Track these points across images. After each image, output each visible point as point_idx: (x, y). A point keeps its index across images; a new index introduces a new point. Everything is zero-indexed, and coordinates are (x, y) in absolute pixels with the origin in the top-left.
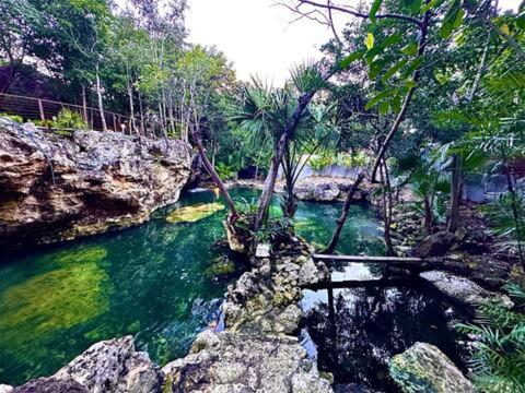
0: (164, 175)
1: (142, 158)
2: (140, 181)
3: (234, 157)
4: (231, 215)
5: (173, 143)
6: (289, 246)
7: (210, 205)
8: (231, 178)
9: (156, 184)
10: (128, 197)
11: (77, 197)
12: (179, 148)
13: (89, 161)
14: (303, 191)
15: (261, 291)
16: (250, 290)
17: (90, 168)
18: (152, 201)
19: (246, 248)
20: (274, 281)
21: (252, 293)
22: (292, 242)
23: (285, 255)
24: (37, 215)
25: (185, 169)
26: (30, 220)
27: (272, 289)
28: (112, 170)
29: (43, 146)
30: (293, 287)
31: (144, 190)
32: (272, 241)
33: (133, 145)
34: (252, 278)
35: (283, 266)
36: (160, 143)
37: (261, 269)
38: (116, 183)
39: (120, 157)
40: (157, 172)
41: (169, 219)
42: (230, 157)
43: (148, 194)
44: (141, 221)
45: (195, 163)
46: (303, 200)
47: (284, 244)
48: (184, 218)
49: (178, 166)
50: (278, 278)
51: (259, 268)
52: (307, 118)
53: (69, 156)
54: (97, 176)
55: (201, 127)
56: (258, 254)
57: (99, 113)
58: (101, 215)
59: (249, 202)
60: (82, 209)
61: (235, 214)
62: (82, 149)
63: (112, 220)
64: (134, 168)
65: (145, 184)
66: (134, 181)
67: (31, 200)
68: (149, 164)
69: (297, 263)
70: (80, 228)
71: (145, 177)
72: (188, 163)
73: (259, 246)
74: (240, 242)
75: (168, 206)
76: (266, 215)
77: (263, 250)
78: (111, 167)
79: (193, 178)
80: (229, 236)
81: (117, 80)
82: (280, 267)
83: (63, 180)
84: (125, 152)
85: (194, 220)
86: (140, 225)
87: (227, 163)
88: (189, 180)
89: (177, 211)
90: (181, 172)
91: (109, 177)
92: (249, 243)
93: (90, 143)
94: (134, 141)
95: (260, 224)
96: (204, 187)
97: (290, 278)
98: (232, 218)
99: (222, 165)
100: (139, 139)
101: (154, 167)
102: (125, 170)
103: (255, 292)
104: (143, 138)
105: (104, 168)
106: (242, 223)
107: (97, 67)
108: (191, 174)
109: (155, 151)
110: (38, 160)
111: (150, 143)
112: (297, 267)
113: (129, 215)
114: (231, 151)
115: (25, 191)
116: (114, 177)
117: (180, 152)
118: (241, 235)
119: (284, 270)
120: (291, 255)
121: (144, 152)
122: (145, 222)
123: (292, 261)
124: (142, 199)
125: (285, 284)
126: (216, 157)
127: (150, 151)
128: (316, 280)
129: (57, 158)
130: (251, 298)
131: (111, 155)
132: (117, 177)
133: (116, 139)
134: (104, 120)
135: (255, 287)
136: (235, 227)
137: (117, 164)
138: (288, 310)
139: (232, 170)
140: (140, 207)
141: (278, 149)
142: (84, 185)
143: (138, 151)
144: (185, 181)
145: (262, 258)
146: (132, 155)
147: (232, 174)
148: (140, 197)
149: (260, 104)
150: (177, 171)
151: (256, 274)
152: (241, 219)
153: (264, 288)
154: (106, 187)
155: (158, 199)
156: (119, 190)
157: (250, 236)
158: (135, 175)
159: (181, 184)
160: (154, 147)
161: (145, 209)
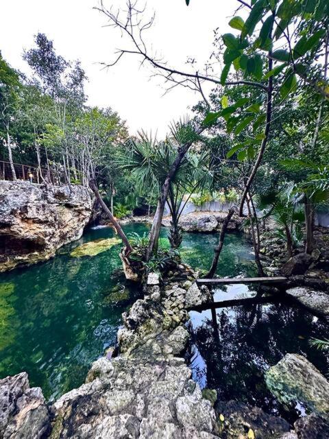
0: (68, 216)
1: (49, 202)
2: (46, 222)
3: (130, 198)
4: (125, 248)
5: (75, 188)
6: (176, 273)
7: (109, 239)
8: (128, 216)
9: (61, 224)
10: (36, 236)
12: (81, 193)
14: (188, 224)
15: (152, 316)
16: (142, 316)
18: (57, 239)
19: (140, 276)
20: (163, 306)
21: (144, 319)
22: (178, 269)
23: (173, 281)
25: (87, 210)
27: (162, 313)
28: (20, 214)
30: (180, 310)
31: (50, 230)
32: (161, 270)
33: (40, 192)
34: (143, 305)
35: (172, 291)
36: (64, 189)
37: (152, 295)
38: (24, 225)
40: (62, 213)
41: (72, 254)
42: (126, 198)
43: (54, 233)
44: (47, 257)
45: (96, 205)
46: (188, 232)
47: (172, 272)
49: (81, 208)
50: (167, 303)
51: (150, 294)
52: (186, 165)
54: (6, 220)
55: (96, 174)
56: (149, 282)
57: (10, 165)
58: (10, 254)
59: (142, 236)
61: (128, 248)
63: (20, 258)
64: (41, 211)
65: (51, 225)
66: (40, 222)
68: (54, 207)
69: (184, 288)
71: (50, 219)
72: (89, 204)
73: (150, 275)
74: (134, 272)
75: (73, 242)
76: (155, 247)
77: (153, 278)
78: (19, 211)
79: (95, 216)
80: (124, 266)
81: (26, 137)
82: (168, 293)
84: (33, 197)
85: (96, 254)
86: (46, 261)
87: (123, 203)
88: (91, 219)
89: (81, 247)
90: (84, 213)
91: (17, 220)
92: (142, 272)
94: (41, 188)
95: (151, 255)
96: (104, 224)
97: (178, 302)
98: (126, 251)
99: (119, 205)
100: (46, 186)
101: (60, 209)
102: (32, 213)
103: (146, 318)
104: (50, 185)
105: (13, 212)
106: (135, 255)
107: (8, 127)
108: (92, 213)
109: (59, 195)
111: (55, 189)
112: (184, 291)
114: (127, 193)
116: (23, 220)
117: (82, 195)
118: (135, 265)
119: (172, 295)
120: (179, 281)
121: (50, 197)
122: (51, 258)
123: (179, 286)
124: (48, 238)
125: (174, 307)
126: (114, 198)
127: (55, 196)
128: (200, 302)
130: (143, 323)
131: (20, 201)
132: (25, 220)
133: (25, 186)
134: (13, 171)
135: (146, 313)
136: (129, 259)
137: (25, 209)
138: (176, 332)
139: (128, 209)
140: (45, 244)
141: (163, 191)
143: (45, 197)
144: (87, 220)
145: (152, 285)
146: (39, 200)
147: (128, 212)
148: (46, 236)
149: (146, 154)
150: (80, 212)
151: (147, 300)
152: (135, 251)
153: (154, 313)
154: (14, 229)
155: (63, 237)
156: (26, 231)
157: (142, 266)
158: (41, 218)
159: (84, 223)
160: (59, 192)
161: (51, 247)
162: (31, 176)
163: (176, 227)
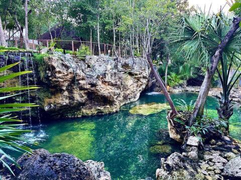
0: (130, 81)
1: (118, 71)
2: (116, 85)
3: (184, 67)
4: (171, 111)
5: (137, 60)
6: (220, 143)
7: (160, 104)
8: (181, 85)
9: (125, 88)
10: (109, 95)
11: (85, 93)
12: (141, 64)
13: (91, 73)
15: (186, 168)
16: (177, 165)
17: (91, 77)
18: (121, 98)
19: (182, 138)
20: (199, 166)
22: (222, 140)
23: (215, 149)
24: (67, 101)
25: (144, 77)
26: (65, 104)
27: (197, 171)
28: (102, 78)
29: (73, 66)
30: (216, 174)
31: (118, 91)
32: (203, 136)
33: (114, 62)
34: (179, 157)
35: (211, 157)
36: (129, 61)
37: (189, 154)
38: (103, 86)
39: (106, 71)
40: (126, 79)
41: (131, 111)
42: (181, 68)
43: (120, 94)
44: (114, 110)
45: (152, 74)
48: (141, 112)
49: (139, 76)
50: (204, 165)
53: (83, 71)
54: (95, 82)
56: (188, 143)
57: (97, 44)
58: (94, 104)
60: (86, 100)
61: (174, 112)
62: (89, 66)
63: (99, 108)
64: (113, 77)
65: (119, 88)
66: (112, 85)
67: (66, 93)
68: (122, 74)
69: (225, 158)
70: (84, 111)
71: (119, 83)
72: (147, 73)
73: (191, 137)
74: (177, 132)
75: (131, 103)
76: (200, 115)
77: (194, 141)
78: (101, 77)
79: (150, 84)
80: (169, 127)
81: (108, 23)
82: (207, 157)
83: (79, 83)
84: (109, 67)
85: (148, 114)
86: (113, 113)
87: (177, 73)
88: (147, 85)
89: (137, 107)
90: (141, 80)
91: (100, 83)
92: (184, 134)
93: (92, 63)
94: (114, 60)
95: (195, 121)
96: (157, 91)
97: (215, 167)
98: (172, 114)
99: (173, 75)
100: (117, 59)
101: (124, 76)
102: (108, 78)
104: (120, 58)
105: (98, 77)
106: (179, 118)
107: (98, 18)
108: (148, 81)
109: (125, 66)
110: (71, 73)
111: (123, 61)
112: (224, 160)
113: (108, 106)
114: (182, 63)
115: (64, 88)
116: (103, 82)
117: (141, 66)
118: (179, 127)
119: (210, 160)
120: (221, 151)
121: (120, 67)
122: (117, 112)
123: (220, 155)
124: (116, 97)
125: (210, 170)
126: (169, 68)
127: (123, 66)
129: (78, 71)
130: (177, 170)
131: (100, 70)
132: (104, 82)
133: (105, 59)
134: (99, 49)
135: (181, 164)
136: (173, 121)
137: (104, 75)
139: (182, 79)
140: (114, 101)
142: (88, 87)
143: (116, 67)
144: (144, 86)
145: (191, 146)
146: (112, 69)
147: (181, 82)
148: (115, 95)
150: (138, 79)
151: (184, 156)
152: (179, 115)
153: (188, 167)
154: (98, 88)
155: (125, 98)
156: (104, 90)
157: (185, 129)
158: (113, 82)
159: (141, 89)
160: (125, 63)
161: (117, 103)
162: (109, 51)
163: (226, 98)
